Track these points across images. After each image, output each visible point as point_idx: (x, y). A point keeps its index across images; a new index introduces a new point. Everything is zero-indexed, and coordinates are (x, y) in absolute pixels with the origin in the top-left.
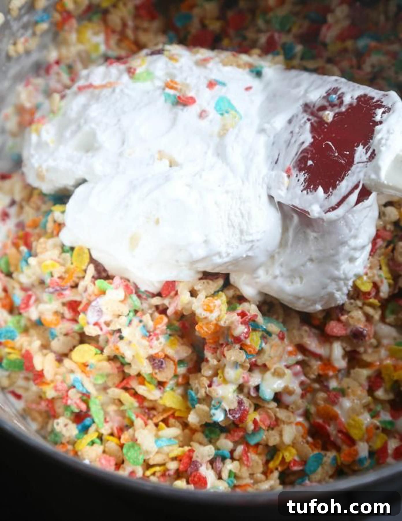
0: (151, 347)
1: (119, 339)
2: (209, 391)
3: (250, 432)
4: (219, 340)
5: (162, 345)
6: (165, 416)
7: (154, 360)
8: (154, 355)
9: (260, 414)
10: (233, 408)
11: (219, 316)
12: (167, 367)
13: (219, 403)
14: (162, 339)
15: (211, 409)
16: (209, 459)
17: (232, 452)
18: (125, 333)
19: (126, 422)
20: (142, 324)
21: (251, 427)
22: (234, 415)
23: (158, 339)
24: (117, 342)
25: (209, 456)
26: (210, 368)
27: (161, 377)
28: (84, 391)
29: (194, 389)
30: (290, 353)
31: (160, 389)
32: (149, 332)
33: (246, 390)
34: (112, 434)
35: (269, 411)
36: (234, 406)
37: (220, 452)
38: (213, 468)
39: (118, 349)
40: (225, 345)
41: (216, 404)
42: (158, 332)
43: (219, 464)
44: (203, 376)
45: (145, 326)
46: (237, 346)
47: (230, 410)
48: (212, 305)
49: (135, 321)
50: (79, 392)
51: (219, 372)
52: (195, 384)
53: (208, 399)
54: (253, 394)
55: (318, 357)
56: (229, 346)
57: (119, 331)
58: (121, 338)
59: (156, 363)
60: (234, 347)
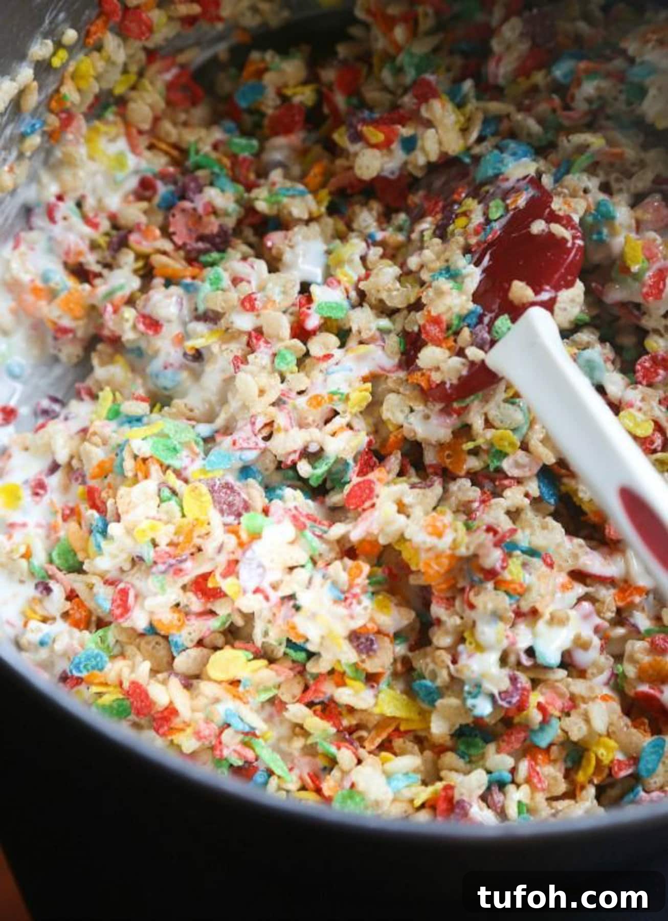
0: (352, 617)
1: (293, 610)
2: (457, 671)
3: (537, 727)
4: (456, 583)
5: (369, 611)
6: (384, 735)
7: (358, 638)
8: (359, 631)
9: (542, 694)
10: (504, 688)
11: (454, 541)
12: (380, 648)
13: (478, 686)
14: (366, 601)
15: (464, 700)
16: (481, 792)
17: (513, 771)
18: (303, 599)
19: (321, 762)
20: (329, 582)
21: (536, 717)
22: (508, 700)
23: (359, 603)
24: (292, 616)
25: (479, 787)
26: (447, 633)
27: (372, 666)
28: (247, 729)
29: (427, 674)
30: (564, 588)
31: (373, 687)
32: (343, 592)
33: (512, 659)
34: (303, 788)
35: (558, 684)
36: (506, 684)
37: (495, 775)
38: (489, 807)
39: (293, 628)
40: (468, 589)
41: (471, 690)
42: (357, 590)
43: (498, 797)
44: (438, 648)
45: (335, 584)
46: (490, 585)
47: (500, 693)
48: (439, 524)
49: (318, 578)
50: (237, 732)
51: (466, 635)
52: (427, 665)
53: (456, 684)
54: (526, 661)
55: (609, 582)
56: (476, 589)
57: (292, 597)
58: (297, 608)
59: (362, 643)
60: (486, 589)
